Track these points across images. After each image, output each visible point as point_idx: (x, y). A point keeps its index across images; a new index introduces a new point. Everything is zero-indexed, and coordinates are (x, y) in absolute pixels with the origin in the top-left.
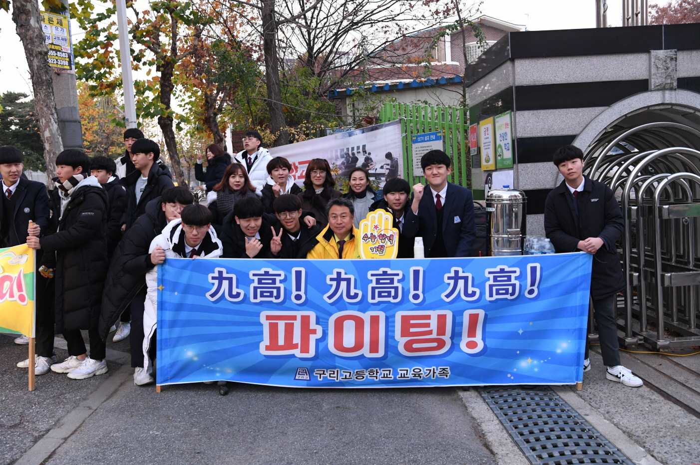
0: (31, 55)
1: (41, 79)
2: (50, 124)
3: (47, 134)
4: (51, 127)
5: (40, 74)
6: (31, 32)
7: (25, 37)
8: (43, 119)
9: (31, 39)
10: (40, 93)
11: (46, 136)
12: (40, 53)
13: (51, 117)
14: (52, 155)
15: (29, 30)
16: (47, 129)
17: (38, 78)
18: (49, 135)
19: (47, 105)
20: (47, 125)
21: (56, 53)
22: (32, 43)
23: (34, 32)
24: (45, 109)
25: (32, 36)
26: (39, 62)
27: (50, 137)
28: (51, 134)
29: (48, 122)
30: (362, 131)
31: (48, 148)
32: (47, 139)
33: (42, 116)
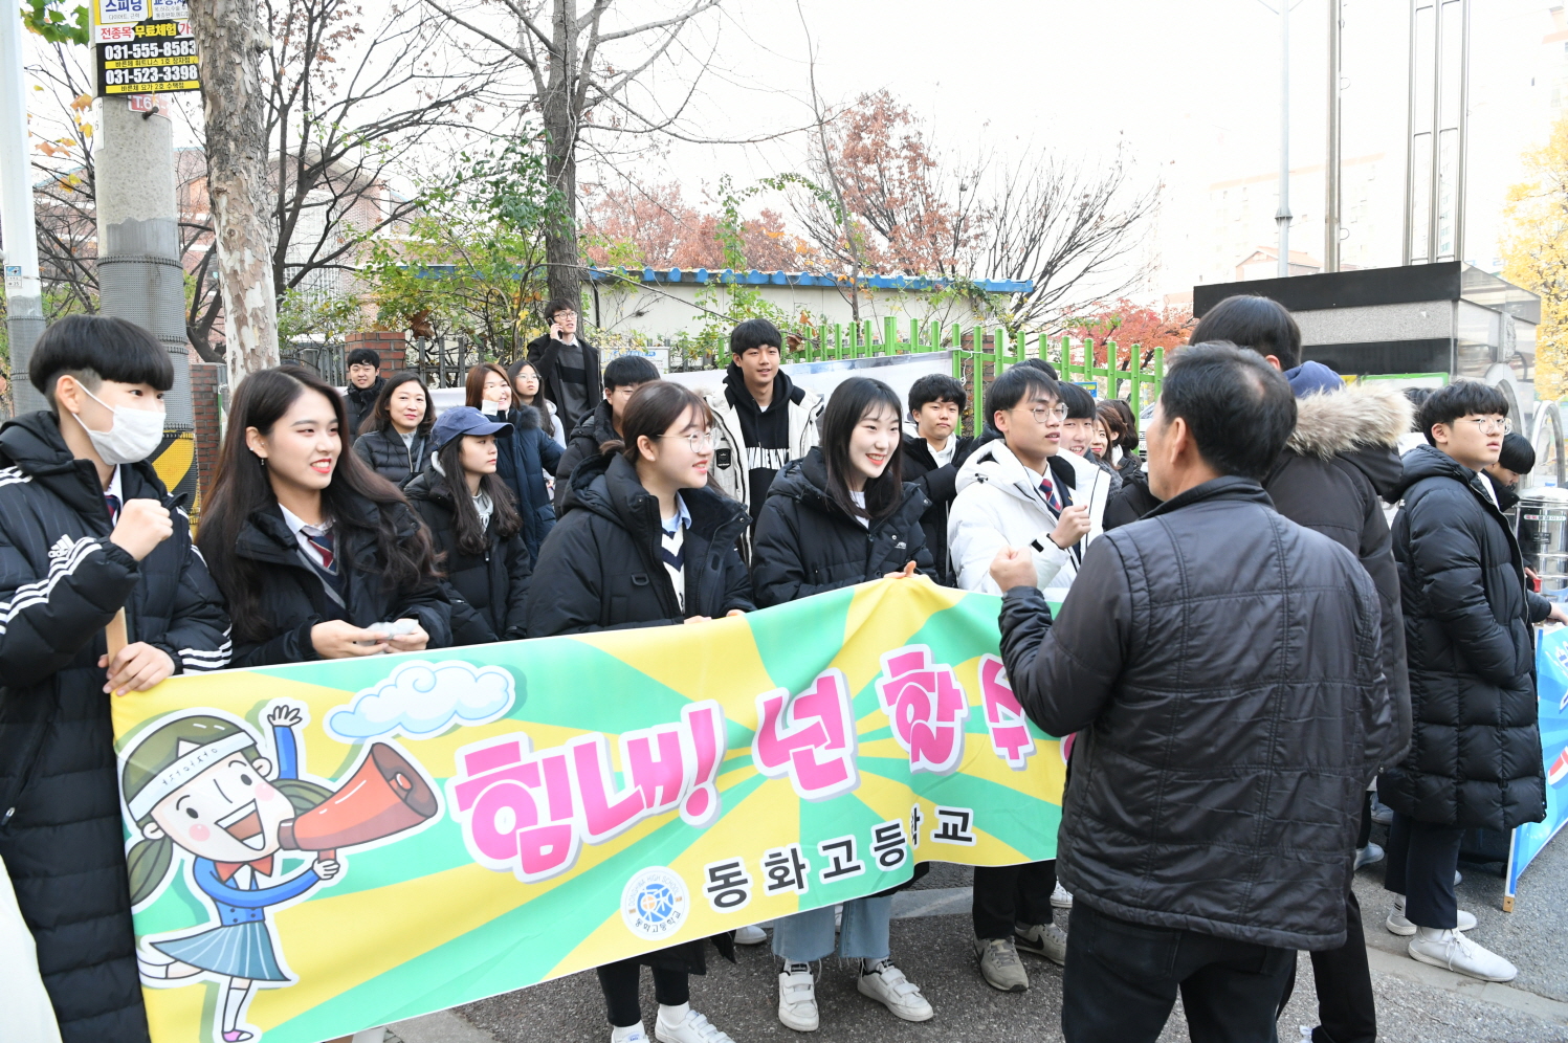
13: (266, 244)
18: (261, 304)
19: (260, 211)
21: (160, 46)
24: (255, 221)
30: (850, 364)
31: (251, 344)
32: (255, 316)
33: (246, 243)
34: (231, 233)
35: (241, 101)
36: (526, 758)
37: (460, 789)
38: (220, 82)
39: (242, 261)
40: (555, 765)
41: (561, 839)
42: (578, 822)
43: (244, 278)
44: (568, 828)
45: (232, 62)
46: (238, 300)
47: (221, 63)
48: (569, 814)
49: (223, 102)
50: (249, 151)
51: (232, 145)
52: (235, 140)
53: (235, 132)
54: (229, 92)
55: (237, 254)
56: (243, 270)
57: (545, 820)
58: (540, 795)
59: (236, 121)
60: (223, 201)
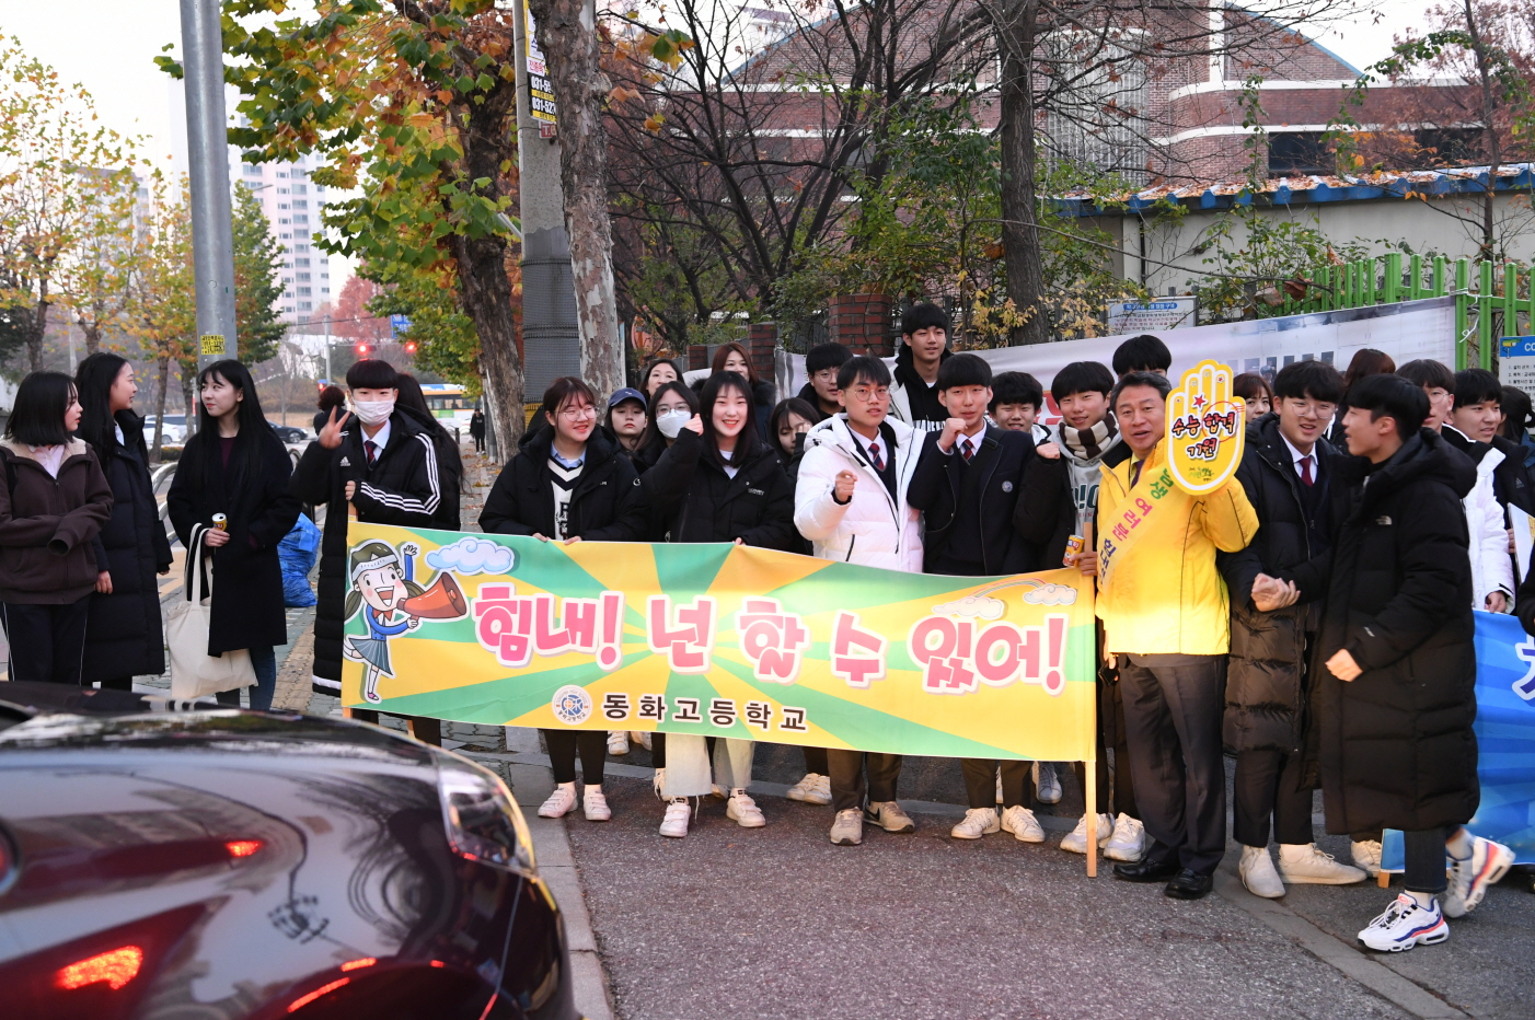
0: (576, 100)
1: (594, 160)
2: (603, 274)
3: (594, 298)
4: (605, 282)
5: (591, 149)
6: (579, 44)
7: (567, 55)
8: (589, 262)
9: (580, 60)
10: (587, 196)
11: (590, 304)
12: (595, 97)
13: (605, 253)
14: (602, 352)
15: (577, 37)
16: (596, 287)
17: (587, 158)
18: (599, 302)
19: (600, 226)
20: (597, 278)
22: (582, 70)
23: (586, 43)
24: (595, 236)
25: (581, 52)
26: (591, 119)
27: (601, 307)
28: (604, 299)
29: (598, 269)
30: (1324, 319)
31: (592, 334)
32: (593, 311)
33: (587, 254)
34: (576, 246)
35: (581, 141)
36: (512, 597)
37: (478, 605)
38: (566, 130)
39: (584, 269)
40: (526, 605)
41: (522, 643)
42: (532, 638)
43: (586, 283)
44: (526, 640)
45: (574, 113)
46: (583, 300)
47: (566, 114)
48: (528, 632)
49: (569, 144)
50: (589, 180)
51: (576, 177)
52: (578, 174)
53: (577, 168)
54: (572, 136)
55: (581, 264)
56: (585, 276)
57: (515, 632)
58: (515, 618)
59: (578, 158)
60: (571, 221)
